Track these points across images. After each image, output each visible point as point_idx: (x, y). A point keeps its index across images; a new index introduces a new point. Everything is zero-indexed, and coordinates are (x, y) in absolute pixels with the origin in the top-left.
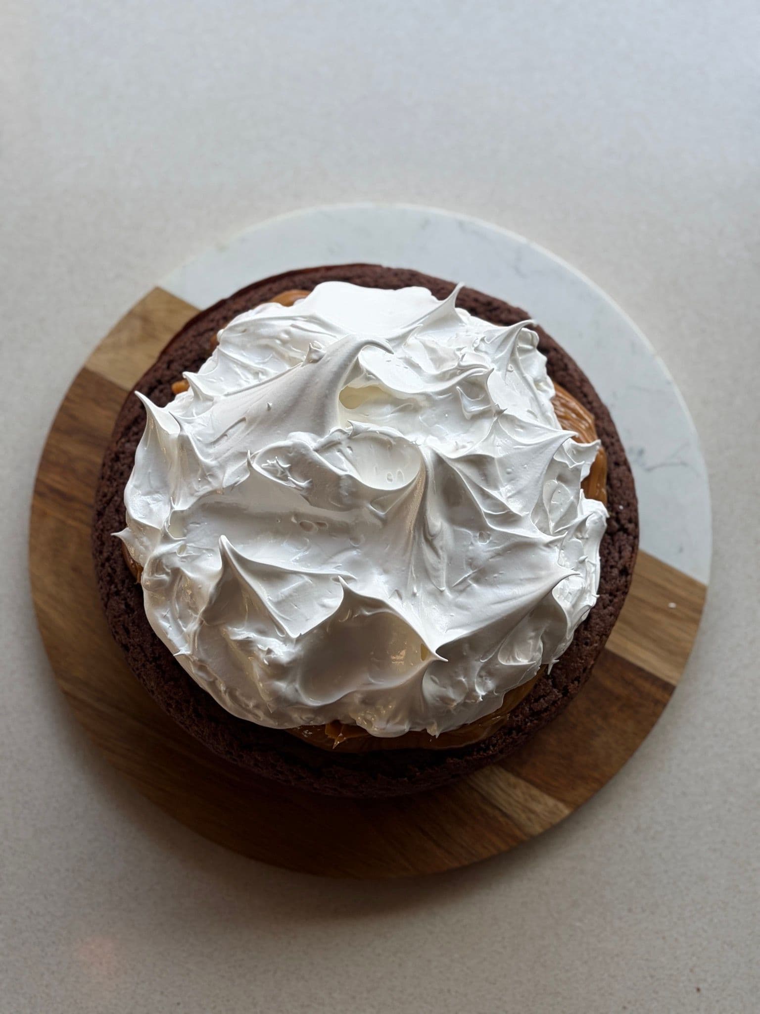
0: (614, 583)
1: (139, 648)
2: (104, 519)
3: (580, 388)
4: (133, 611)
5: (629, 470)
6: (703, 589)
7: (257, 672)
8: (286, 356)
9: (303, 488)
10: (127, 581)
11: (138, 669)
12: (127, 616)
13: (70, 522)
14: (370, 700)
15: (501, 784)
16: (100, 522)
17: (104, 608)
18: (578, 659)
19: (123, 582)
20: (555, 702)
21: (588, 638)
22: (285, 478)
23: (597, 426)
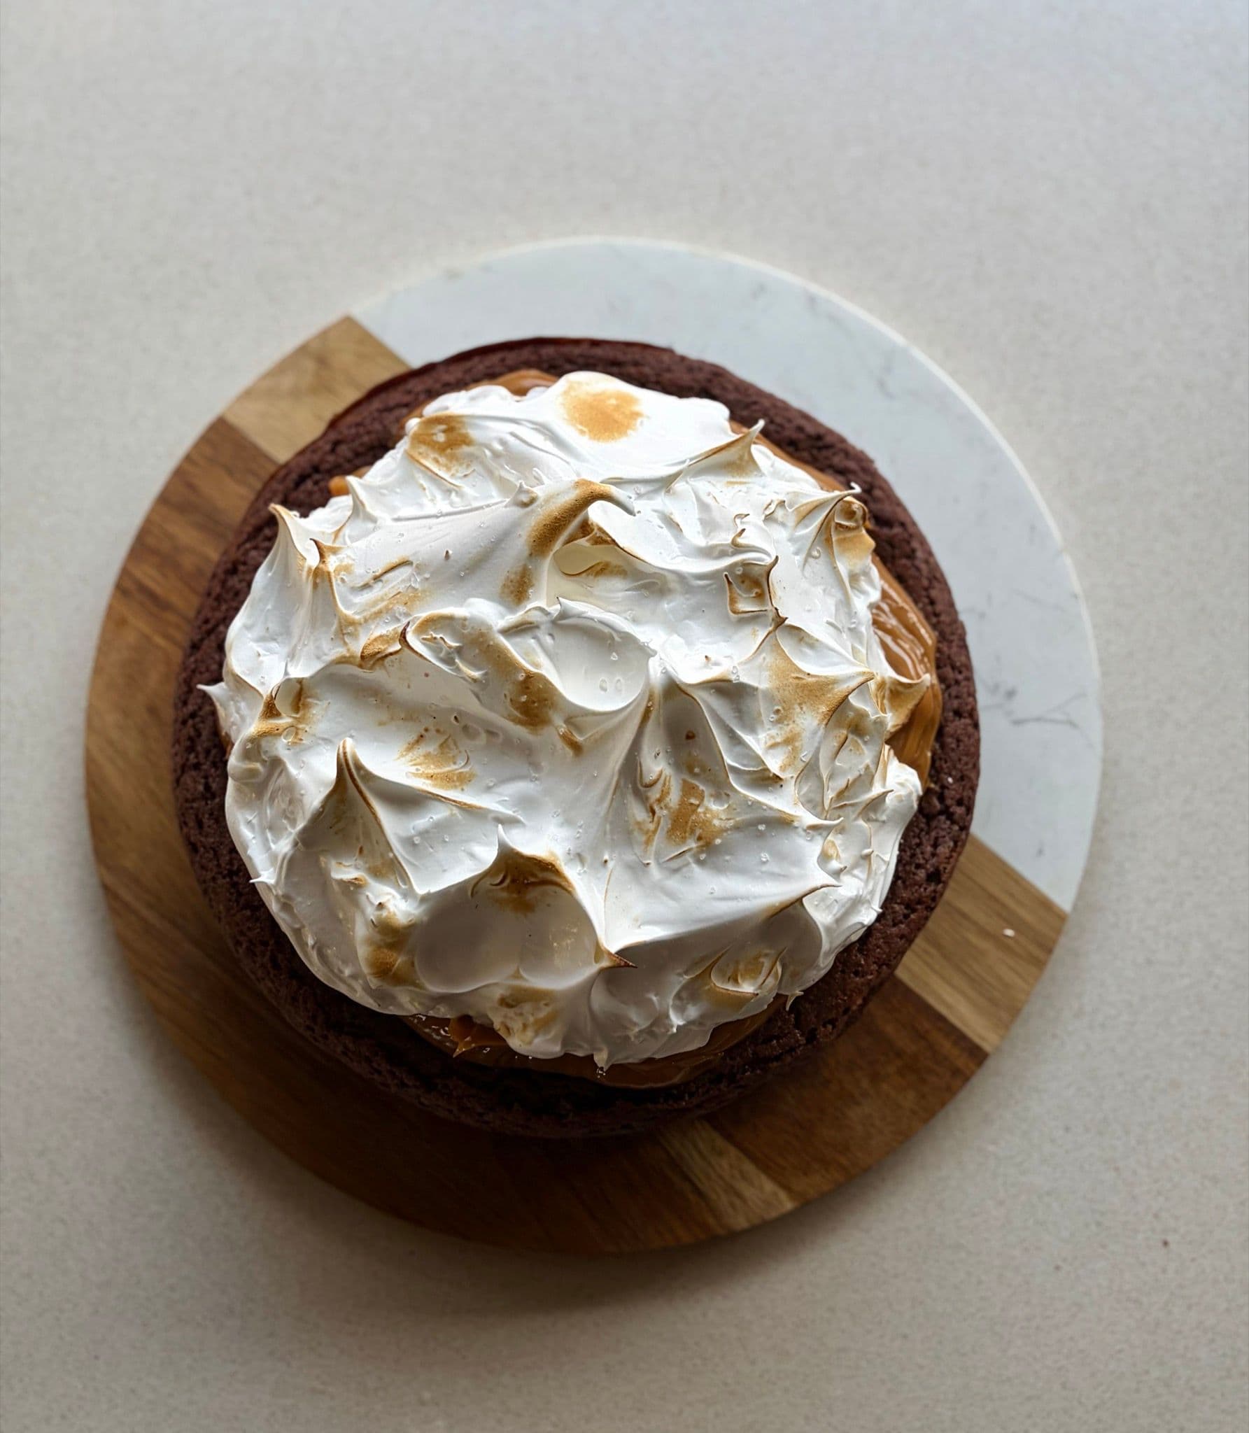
0: (916, 891)
1: (212, 852)
2: (199, 655)
3: (926, 589)
4: (213, 796)
5: (976, 726)
6: (1061, 917)
7: (361, 931)
8: (497, 473)
9: (475, 680)
10: (214, 752)
11: (204, 882)
12: (203, 803)
13: (159, 640)
14: (515, 1000)
15: (701, 1145)
16: (192, 659)
17: (175, 785)
18: (839, 993)
19: (208, 752)
20: (792, 1049)
21: (861, 965)
22: (449, 661)
23: (939, 650)
